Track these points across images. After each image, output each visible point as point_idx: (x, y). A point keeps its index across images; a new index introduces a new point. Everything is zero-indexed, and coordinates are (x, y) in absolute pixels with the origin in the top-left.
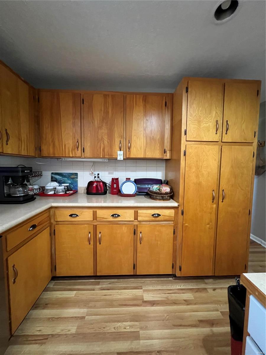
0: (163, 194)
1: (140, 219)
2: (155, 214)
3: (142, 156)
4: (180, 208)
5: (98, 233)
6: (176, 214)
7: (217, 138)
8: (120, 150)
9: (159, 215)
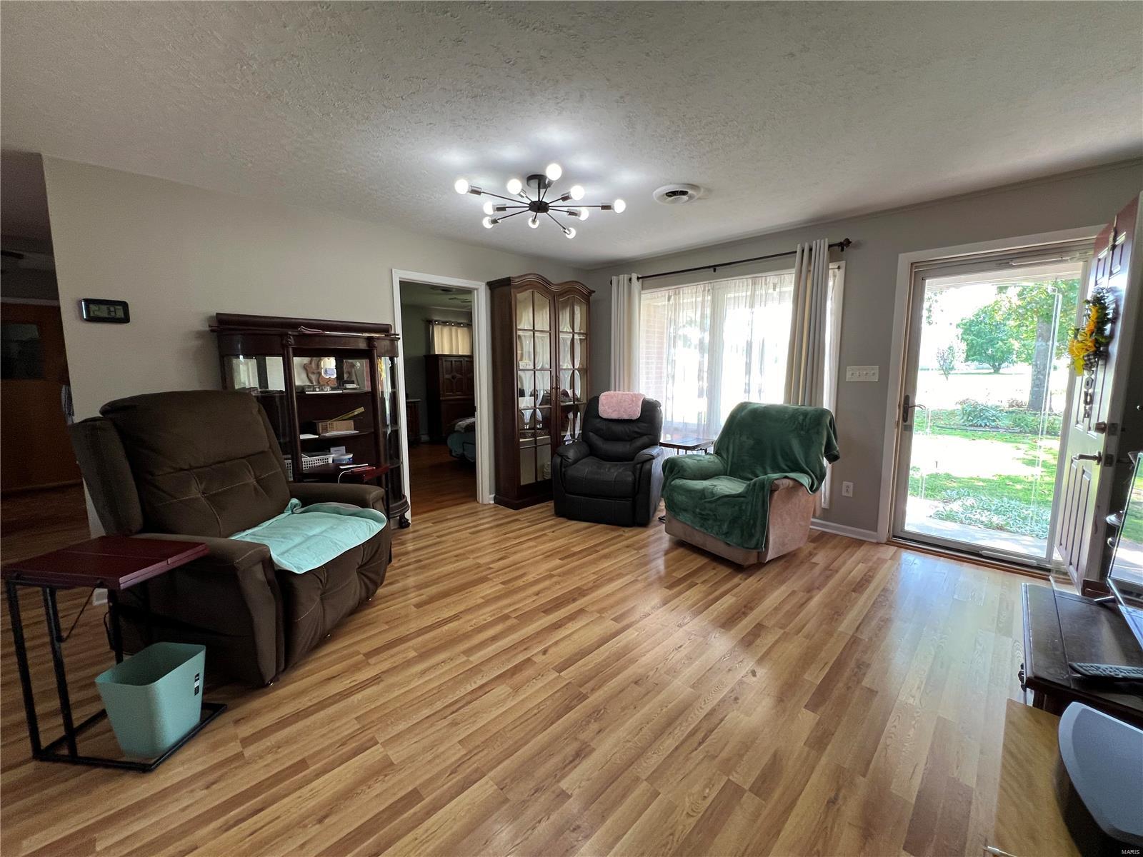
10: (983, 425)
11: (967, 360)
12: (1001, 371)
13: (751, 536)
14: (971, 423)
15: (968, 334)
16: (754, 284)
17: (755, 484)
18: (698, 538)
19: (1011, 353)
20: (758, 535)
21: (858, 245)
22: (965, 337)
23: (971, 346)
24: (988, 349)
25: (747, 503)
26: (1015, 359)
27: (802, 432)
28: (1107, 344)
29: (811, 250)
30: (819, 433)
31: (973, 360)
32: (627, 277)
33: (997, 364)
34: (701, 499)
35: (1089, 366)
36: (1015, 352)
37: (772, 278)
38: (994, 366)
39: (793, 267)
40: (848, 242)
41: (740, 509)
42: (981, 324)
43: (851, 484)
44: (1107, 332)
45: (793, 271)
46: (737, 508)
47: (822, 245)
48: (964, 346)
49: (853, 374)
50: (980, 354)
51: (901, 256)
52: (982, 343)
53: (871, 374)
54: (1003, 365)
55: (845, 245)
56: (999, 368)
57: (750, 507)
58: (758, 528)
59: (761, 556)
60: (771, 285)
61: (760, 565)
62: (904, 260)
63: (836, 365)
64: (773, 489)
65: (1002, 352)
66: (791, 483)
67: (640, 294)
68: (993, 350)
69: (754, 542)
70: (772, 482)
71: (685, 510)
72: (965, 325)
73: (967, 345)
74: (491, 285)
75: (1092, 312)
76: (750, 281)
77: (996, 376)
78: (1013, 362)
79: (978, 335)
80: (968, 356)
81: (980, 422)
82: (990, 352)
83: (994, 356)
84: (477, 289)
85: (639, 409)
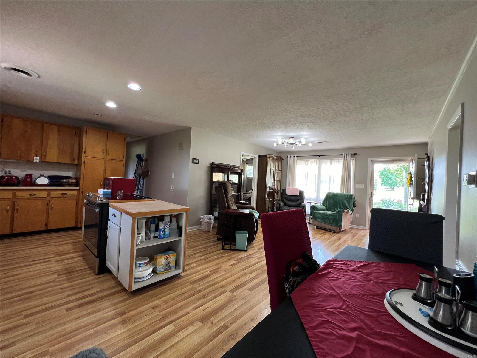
0: (70, 183)
1: (51, 196)
2: (64, 193)
3: (55, 161)
4: (80, 190)
5: (16, 206)
6: (78, 193)
7: (103, 156)
8: (37, 156)
9: (66, 194)
10: (389, 207)
11: (382, 185)
12: (394, 190)
13: (338, 223)
14: (385, 206)
15: (382, 175)
16: (331, 161)
17: (338, 211)
18: (323, 225)
19: (398, 183)
20: (340, 223)
21: (358, 155)
22: (381, 176)
23: (383, 180)
24: (389, 181)
25: (337, 215)
26: (399, 186)
27: (347, 200)
28: (412, 182)
29: (347, 154)
30: (352, 200)
31: (384, 185)
32: (293, 156)
33: (393, 187)
34: (324, 215)
35: (410, 186)
36: (399, 183)
37: (336, 160)
38: (392, 188)
39: (342, 158)
40: (356, 154)
41: (335, 217)
42: (386, 172)
43: (358, 214)
44: (412, 180)
45: (342, 159)
46: (334, 217)
47: (350, 154)
48: (381, 180)
49: (358, 186)
50: (386, 183)
51: (369, 158)
52: (387, 179)
53: (363, 186)
54: (395, 188)
55: (355, 154)
56: (393, 189)
57: (338, 216)
58: (340, 221)
59: (340, 229)
60: (336, 162)
61: (340, 232)
62: (370, 159)
63: (353, 183)
64: (344, 212)
65: (394, 183)
66: (347, 211)
67: (296, 161)
68: (391, 182)
69: (339, 225)
70: (343, 210)
71: (319, 218)
72: (381, 172)
73: (382, 179)
74: (259, 156)
75: (409, 175)
76: (330, 160)
77: (392, 191)
78: (398, 187)
79: (385, 176)
80: (382, 183)
81: (388, 206)
82: (390, 182)
83: (391, 184)
84: (256, 157)
85: (299, 193)
